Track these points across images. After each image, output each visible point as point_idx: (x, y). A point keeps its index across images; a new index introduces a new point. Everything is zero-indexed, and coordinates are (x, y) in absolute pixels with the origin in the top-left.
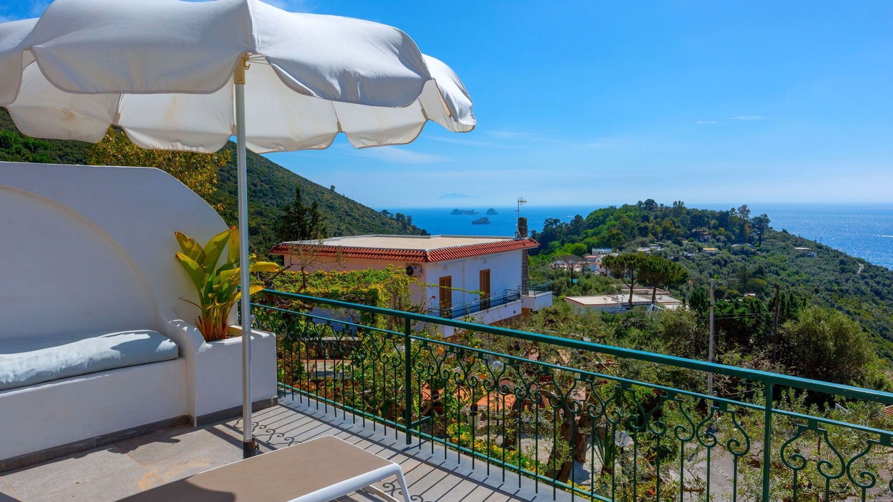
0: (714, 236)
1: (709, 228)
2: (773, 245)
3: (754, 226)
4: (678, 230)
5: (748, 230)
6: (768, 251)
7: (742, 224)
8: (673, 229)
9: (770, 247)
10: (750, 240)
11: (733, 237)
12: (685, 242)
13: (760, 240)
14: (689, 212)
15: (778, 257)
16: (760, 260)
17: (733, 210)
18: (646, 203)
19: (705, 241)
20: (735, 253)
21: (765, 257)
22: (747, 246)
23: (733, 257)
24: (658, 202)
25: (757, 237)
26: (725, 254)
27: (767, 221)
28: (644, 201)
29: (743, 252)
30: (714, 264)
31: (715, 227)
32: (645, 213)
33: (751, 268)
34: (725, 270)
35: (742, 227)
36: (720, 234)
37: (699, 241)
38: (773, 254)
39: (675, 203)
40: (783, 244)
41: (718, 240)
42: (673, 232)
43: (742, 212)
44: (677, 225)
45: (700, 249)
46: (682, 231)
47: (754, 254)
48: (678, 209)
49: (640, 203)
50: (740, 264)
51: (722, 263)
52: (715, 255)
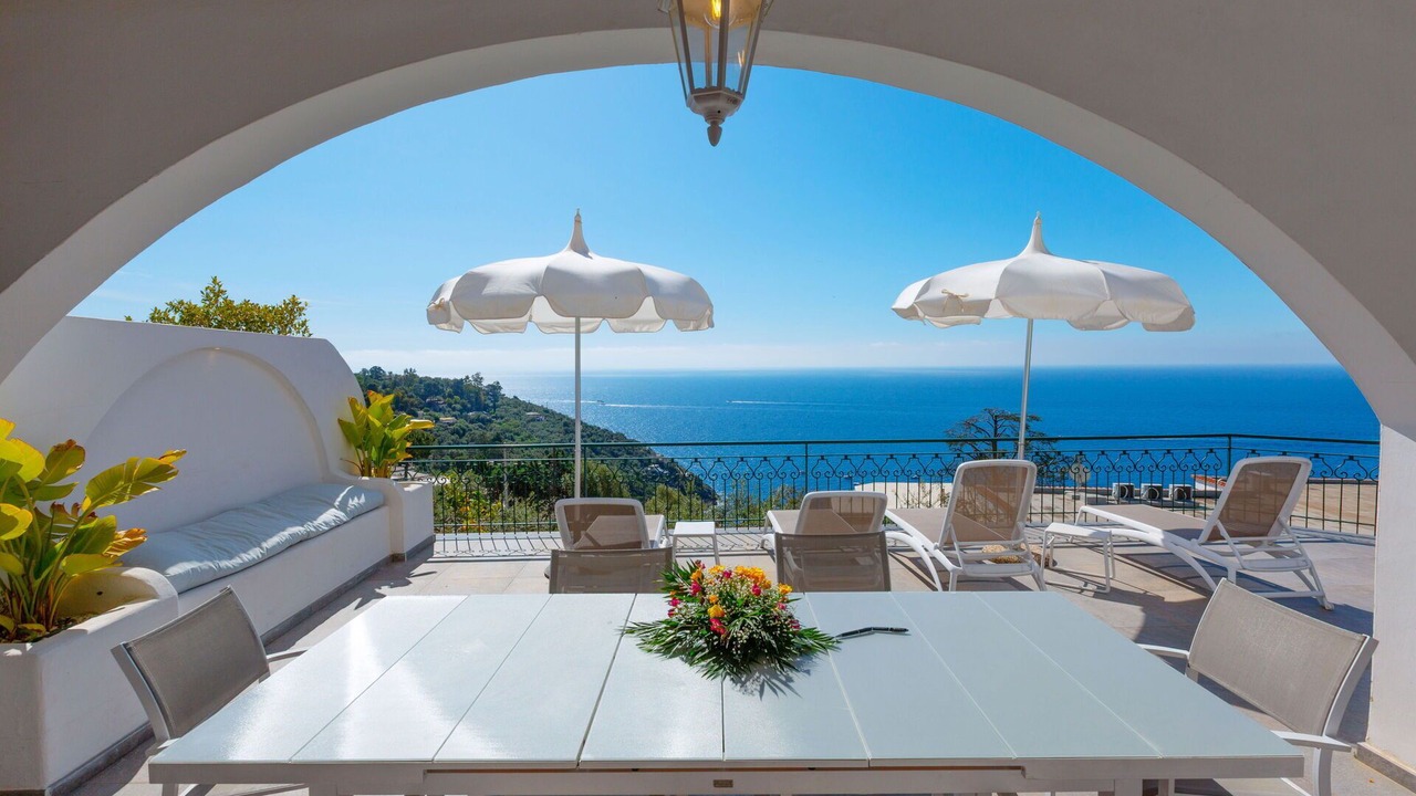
0: (450, 405)
1: (444, 397)
2: (506, 411)
3: (488, 394)
4: (412, 400)
5: (483, 398)
6: (502, 418)
7: (478, 391)
8: (406, 399)
9: (503, 414)
10: (486, 408)
11: (469, 406)
12: (420, 412)
13: (495, 407)
14: (421, 380)
15: (512, 423)
16: (496, 426)
17: (467, 377)
18: (371, 371)
19: (440, 410)
20: (472, 422)
21: (500, 424)
22: (483, 415)
23: (470, 425)
24: (387, 369)
25: (491, 405)
26: (462, 423)
27: (500, 388)
28: (369, 369)
29: (479, 420)
30: (453, 434)
31: (450, 396)
32: (372, 382)
33: (489, 435)
34: (464, 440)
35: (477, 394)
36: (456, 403)
37: (435, 410)
38: (507, 421)
39: (406, 371)
40: (515, 410)
41: (454, 409)
42: (406, 402)
43: (476, 380)
44: (410, 394)
45: (437, 419)
46: (416, 400)
47: (490, 421)
48: (410, 377)
49: (364, 371)
50: (478, 432)
51: (461, 433)
52: (453, 424)
